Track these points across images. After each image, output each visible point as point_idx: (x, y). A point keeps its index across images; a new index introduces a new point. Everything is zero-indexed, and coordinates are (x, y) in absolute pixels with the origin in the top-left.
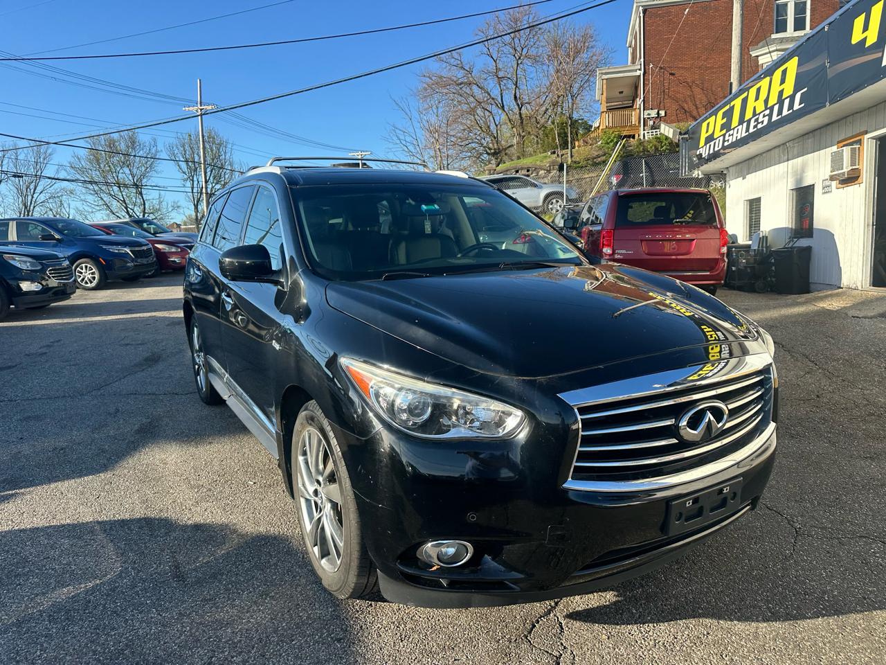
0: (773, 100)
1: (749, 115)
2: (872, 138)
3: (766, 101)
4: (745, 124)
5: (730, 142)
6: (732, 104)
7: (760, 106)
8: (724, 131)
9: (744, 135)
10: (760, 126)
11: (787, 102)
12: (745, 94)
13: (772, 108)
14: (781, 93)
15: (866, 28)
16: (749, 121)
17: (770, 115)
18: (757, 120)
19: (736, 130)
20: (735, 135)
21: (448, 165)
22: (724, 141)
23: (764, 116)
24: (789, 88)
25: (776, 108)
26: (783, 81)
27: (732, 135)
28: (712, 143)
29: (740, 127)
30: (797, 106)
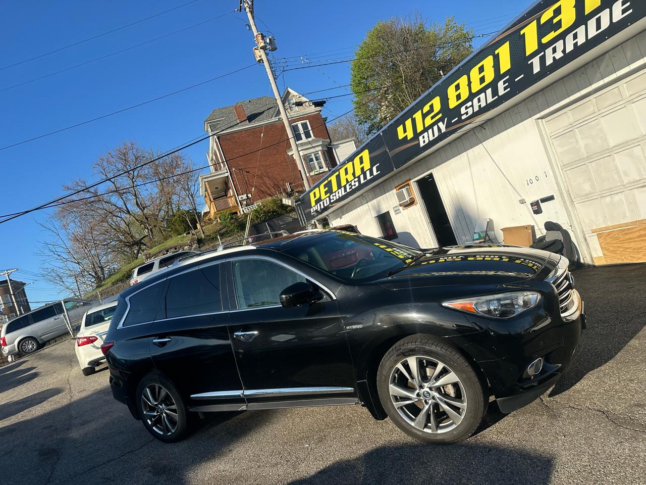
0: (358, 173)
1: (343, 183)
2: (414, 182)
3: (354, 174)
4: (343, 189)
5: (335, 199)
6: (329, 179)
7: (350, 177)
8: (329, 195)
9: (343, 194)
10: (353, 187)
11: (368, 173)
12: (337, 173)
13: (359, 177)
14: (362, 169)
15: (405, 131)
16: (345, 187)
17: (359, 181)
18: (350, 185)
19: (337, 192)
20: (337, 195)
21: (100, 261)
22: (330, 200)
23: (355, 182)
24: (367, 165)
25: (362, 177)
26: (362, 162)
27: (335, 195)
28: (321, 203)
29: (340, 190)
30: (375, 173)
